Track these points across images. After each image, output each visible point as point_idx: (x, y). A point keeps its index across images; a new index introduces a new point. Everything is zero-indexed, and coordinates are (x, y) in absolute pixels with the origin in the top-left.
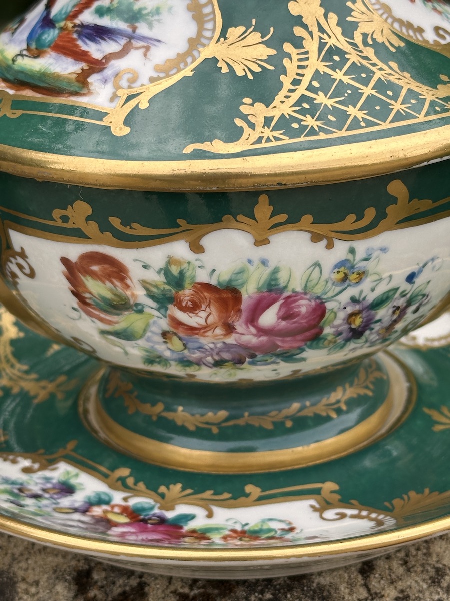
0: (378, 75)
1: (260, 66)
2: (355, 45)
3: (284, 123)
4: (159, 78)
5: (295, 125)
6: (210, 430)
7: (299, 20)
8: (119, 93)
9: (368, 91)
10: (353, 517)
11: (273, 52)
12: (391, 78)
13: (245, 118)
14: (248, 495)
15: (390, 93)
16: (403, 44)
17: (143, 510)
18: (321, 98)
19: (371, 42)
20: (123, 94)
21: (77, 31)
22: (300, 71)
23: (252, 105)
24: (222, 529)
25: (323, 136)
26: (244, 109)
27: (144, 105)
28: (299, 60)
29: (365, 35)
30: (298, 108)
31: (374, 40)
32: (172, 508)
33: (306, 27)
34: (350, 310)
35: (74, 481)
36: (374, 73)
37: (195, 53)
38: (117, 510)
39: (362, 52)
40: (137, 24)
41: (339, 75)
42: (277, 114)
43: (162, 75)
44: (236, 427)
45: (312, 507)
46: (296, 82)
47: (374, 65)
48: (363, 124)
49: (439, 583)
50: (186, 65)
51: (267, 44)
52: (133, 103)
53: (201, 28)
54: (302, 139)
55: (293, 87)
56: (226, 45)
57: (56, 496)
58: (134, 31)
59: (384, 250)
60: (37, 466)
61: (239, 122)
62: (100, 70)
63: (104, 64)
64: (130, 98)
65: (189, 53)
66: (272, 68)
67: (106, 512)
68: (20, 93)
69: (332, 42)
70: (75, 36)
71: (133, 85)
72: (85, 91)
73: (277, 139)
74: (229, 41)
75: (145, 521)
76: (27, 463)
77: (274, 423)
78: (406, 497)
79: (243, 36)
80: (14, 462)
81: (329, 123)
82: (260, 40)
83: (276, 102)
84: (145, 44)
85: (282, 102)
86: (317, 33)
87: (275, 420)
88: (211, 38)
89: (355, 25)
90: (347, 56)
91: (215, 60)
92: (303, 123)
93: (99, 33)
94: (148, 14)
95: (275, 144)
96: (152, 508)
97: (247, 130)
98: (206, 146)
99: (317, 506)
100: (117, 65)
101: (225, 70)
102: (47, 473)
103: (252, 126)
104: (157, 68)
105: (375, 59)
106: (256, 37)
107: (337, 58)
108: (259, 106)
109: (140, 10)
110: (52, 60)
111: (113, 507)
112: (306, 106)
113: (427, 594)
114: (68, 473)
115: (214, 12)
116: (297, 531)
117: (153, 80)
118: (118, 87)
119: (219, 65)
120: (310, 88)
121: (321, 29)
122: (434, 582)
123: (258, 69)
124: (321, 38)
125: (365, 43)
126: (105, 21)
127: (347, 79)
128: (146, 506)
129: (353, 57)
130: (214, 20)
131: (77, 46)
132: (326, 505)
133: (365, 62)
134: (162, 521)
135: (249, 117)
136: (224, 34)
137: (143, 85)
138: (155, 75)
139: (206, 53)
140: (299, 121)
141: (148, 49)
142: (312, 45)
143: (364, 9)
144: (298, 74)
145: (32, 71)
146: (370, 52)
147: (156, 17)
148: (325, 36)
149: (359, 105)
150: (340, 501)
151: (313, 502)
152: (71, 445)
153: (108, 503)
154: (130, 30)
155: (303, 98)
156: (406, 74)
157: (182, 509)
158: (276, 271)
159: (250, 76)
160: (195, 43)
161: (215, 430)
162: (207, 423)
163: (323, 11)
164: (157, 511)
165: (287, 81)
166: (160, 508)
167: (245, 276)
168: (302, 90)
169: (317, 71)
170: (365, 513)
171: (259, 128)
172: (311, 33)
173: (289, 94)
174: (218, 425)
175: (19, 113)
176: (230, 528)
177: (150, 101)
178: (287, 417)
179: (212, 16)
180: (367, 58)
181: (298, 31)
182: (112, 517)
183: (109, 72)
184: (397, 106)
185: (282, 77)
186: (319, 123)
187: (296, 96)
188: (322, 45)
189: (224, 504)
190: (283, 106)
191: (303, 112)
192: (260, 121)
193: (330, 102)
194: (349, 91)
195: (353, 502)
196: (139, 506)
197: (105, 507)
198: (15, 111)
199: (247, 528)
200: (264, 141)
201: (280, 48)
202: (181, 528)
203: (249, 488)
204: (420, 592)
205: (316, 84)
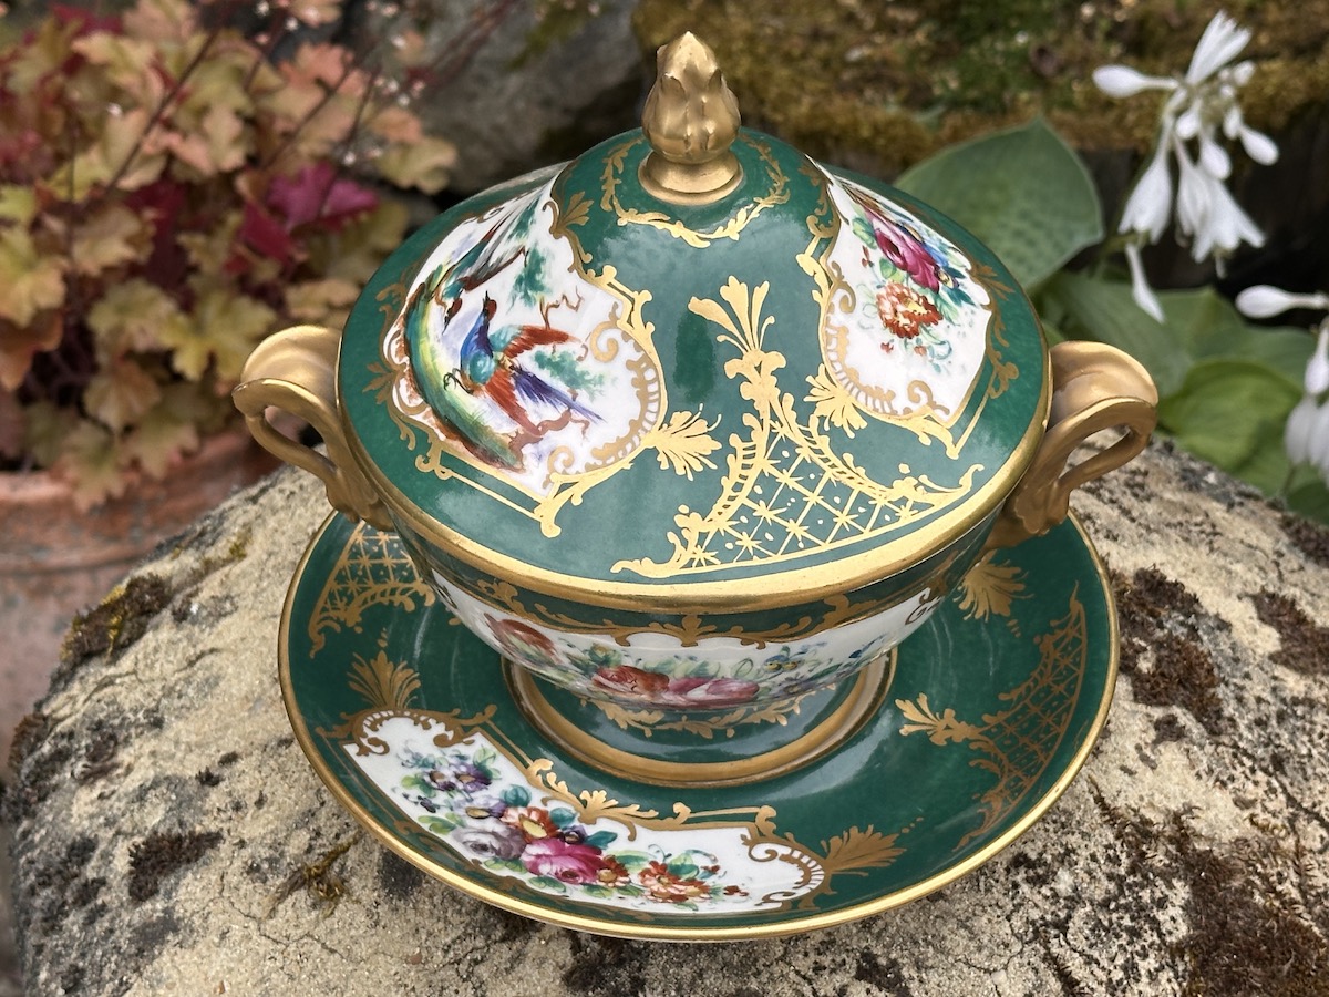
0: (829, 474)
1: (702, 463)
2: (808, 434)
3: (717, 543)
4: (595, 467)
5: (729, 546)
6: (643, 731)
7: (749, 406)
8: (554, 477)
9: (813, 498)
10: (785, 858)
11: (718, 446)
12: (843, 478)
13: (678, 531)
14: (676, 816)
15: (837, 500)
16: (864, 424)
17: (562, 819)
18: (762, 510)
19: (827, 428)
20: (558, 480)
21: (514, 375)
22: (744, 473)
23: (688, 515)
24: (642, 859)
25: (756, 561)
26: (680, 520)
27: (577, 501)
28: (745, 457)
29: (822, 418)
30: (734, 523)
31: (831, 424)
32: (593, 822)
33: (756, 414)
34: (785, 685)
35: (490, 765)
36: (824, 472)
37: (636, 439)
38: (534, 816)
39: (815, 443)
40: (578, 391)
41: (785, 478)
42: (711, 529)
43: (599, 463)
44: (671, 731)
45: (743, 837)
46: (738, 487)
47: (826, 460)
48: (801, 545)
49: (870, 928)
50: (625, 454)
51: (713, 435)
52: (565, 495)
53: (644, 410)
54: (735, 564)
55: (734, 494)
56: (669, 433)
57: (469, 788)
58: (574, 399)
59: (822, 644)
60: (450, 735)
61: (672, 537)
62: (536, 441)
63: (539, 433)
64: (564, 487)
65: (628, 439)
66: (714, 467)
67: (522, 818)
68: (450, 442)
69: (782, 432)
70: (512, 382)
71: (568, 471)
72: (518, 466)
73: (709, 563)
74: (673, 429)
75: (562, 837)
76: (438, 729)
77: (714, 731)
78: (846, 834)
79: (687, 424)
80: (427, 727)
81: (766, 545)
82: (706, 430)
83: (713, 514)
84: (585, 419)
85: (720, 513)
86: (768, 422)
87: (715, 727)
88: (654, 424)
89: (813, 405)
90: (798, 450)
91: (655, 451)
92: (738, 543)
93: (538, 389)
94: (589, 381)
95: (705, 569)
96: (572, 819)
97: (679, 548)
98: (634, 566)
99: (749, 837)
100: (552, 438)
101: (665, 466)
102: (461, 748)
103: (685, 543)
104: (595, 453)
105: (828, 453)
106: (701, 426)
107: (786, 454)
108: (695, 516)
109: (583, 374)
110: (485, 407)
111: (530, 811)
112: (744, 520)
113: (855, 938)
114: (485, 751)
115: (659, 392)
116: (720, 873)
117: (589, 468)
118: (553, 470)
119: (659, 459)
120: (752, 496)
121: (774, 417)
122: (864, 927)
123: (699, 468)
124: (772, 427)
125: (821, 431)
126: (544, 375)
127: (793, 484)
128: (566, 814)
129: (805, 452)
130: (659, 400)
131: (513, 396)
132: (759, 837)
133: (816, 458)
134: (581, 839)
135: (683, 532)
136: (667, 420)
137: (578, 473)
138: (592, 461)
139: (646, 441)
140: (734, 539)
141: (587, 424)
142: (760, 438)
143: (826, 383)
144: (741, 476)
145: (464, 413)
146: (824, 442)
147: (598, 387)
148: (777, 425)
149: (800, 520)
150: (774, 832)
151: (745, 832)
152: (491, 710)
153: (525, 804)
154: (570, 396)
155: (744, 509)
156: (861, 471)
157: (604, 825)
158: (705, 664)
159: (690, 477)
160: (636, 426)
161: (648, 733)
162: (640, 723)
163: (778, 392)
164: (576, 823)
165: (727, 483)
166: (580, 820)
167: (673, 666)
168: (742, 498)
169: (762, 471)
170: (796, 854)
171: (691, 546)
172: (761, 422)
173: (728, 503)
174: (652, 726)
175: (449, 474)
176: (651, 859)
177: (584, 496)
178: (729, 725)
179: (657, 396)
180: (819, 452)
181: (748, 419)
182: (528, 827)
183: (544, 445)
184: (843, 519)
185: (724, 479)
186: (754, 543)
187: (735, 506)
188: (772, 436)
189: (649, 823)
190: (719, 520)
191: (739, 528)
192: (693, 538)
193: (770, 515)
194: (793, 500)
195: (789, 835)
196: (558, 813)
197: (522, 810)
198: (444, 469)
199: (668, 861)
200: (694, 564)
201: (725, 442)
202: (600, 853)
203: (678, 807)
204: (848, 936)
205: (758, 490)
